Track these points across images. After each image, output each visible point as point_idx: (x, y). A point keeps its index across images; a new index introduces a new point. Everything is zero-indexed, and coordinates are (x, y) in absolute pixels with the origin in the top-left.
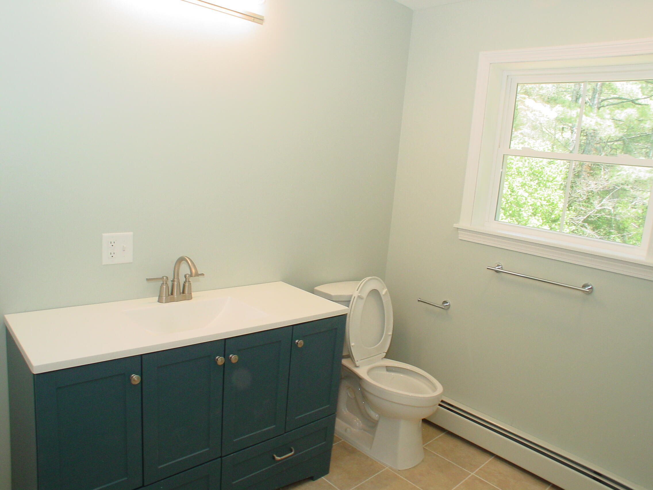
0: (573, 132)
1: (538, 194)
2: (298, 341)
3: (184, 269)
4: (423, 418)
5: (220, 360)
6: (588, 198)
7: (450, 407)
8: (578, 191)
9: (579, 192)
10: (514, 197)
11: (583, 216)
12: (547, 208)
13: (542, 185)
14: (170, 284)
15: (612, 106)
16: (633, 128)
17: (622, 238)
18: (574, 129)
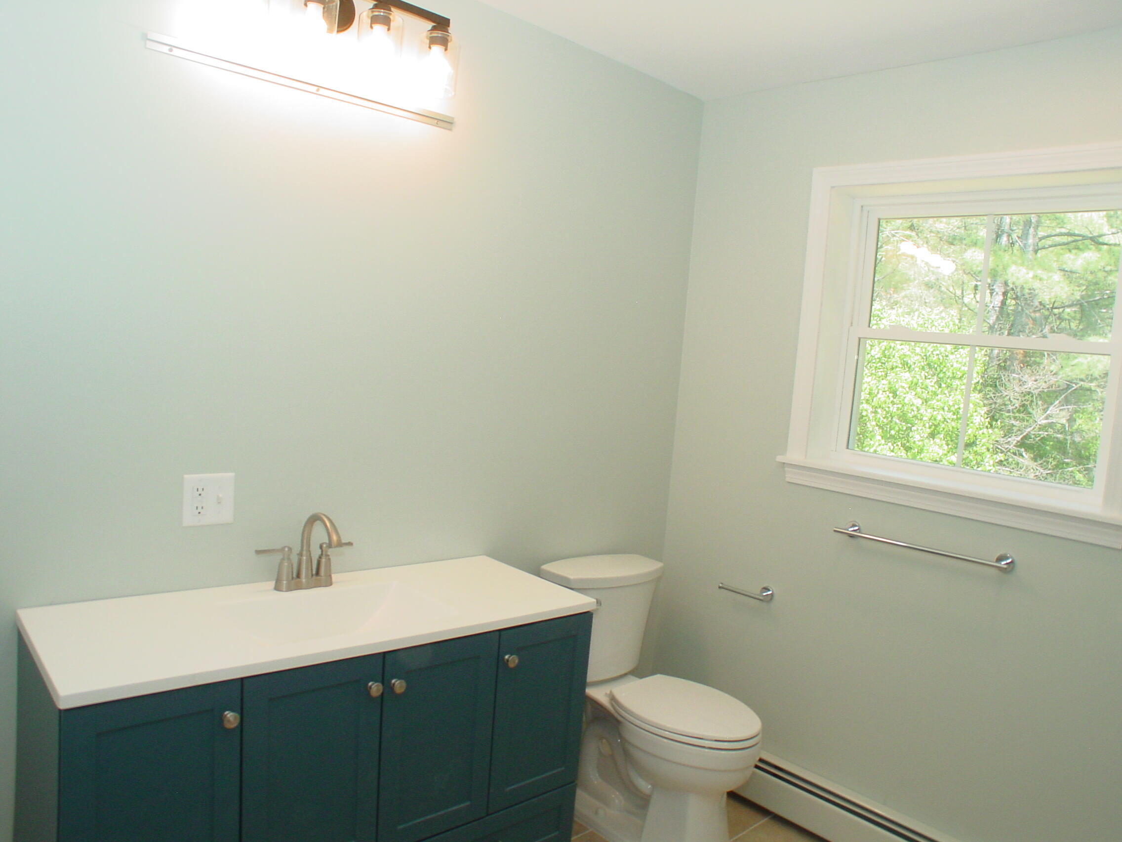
0: (993, 293)
1: (938, 401)
2: (509, 657)
3: (319, 535)
4: (729, 790)
5: (375, 688)
6: (1023, 405)
7: (777, 772)
8: (1006, 394)
9: (1007, 396)
10: (898, 406)
11: (1015, 436)
12: (954, 424)
13: (943, 385)
14: (295, 559)
15: (1059, 247)
16: (1096, 283)
17: (1086, 472)
18: (994, 287)
